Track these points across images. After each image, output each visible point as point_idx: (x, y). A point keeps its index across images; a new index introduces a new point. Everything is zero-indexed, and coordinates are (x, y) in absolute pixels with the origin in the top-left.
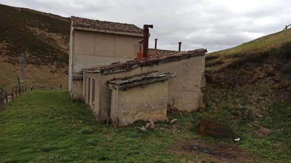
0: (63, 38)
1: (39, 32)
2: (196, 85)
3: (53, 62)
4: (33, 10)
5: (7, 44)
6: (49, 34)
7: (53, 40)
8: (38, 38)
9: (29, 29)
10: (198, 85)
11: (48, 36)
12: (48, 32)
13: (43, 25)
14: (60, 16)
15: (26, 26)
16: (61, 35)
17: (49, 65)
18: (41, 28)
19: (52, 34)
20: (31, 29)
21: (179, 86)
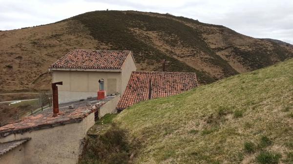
0: (158, 35)
1: (138, 31)
2: (74, 152)
3: (145, 60)
4: (137, 11)
5: (111, 45)
6: (147, 32)
7: (149, 38)
8: (136, 38)
9: (130, 30)
10: (75, 151)
11: (145, 34)
12: (146, 31)
13: (142, 24)
14: (158, 14)
15: (128, 28)
16: (157, 32)
17: (141, 63)
18: (141, 28)
19: (149, 32)
20: (132, 29)
21: (54, 152)
